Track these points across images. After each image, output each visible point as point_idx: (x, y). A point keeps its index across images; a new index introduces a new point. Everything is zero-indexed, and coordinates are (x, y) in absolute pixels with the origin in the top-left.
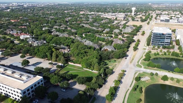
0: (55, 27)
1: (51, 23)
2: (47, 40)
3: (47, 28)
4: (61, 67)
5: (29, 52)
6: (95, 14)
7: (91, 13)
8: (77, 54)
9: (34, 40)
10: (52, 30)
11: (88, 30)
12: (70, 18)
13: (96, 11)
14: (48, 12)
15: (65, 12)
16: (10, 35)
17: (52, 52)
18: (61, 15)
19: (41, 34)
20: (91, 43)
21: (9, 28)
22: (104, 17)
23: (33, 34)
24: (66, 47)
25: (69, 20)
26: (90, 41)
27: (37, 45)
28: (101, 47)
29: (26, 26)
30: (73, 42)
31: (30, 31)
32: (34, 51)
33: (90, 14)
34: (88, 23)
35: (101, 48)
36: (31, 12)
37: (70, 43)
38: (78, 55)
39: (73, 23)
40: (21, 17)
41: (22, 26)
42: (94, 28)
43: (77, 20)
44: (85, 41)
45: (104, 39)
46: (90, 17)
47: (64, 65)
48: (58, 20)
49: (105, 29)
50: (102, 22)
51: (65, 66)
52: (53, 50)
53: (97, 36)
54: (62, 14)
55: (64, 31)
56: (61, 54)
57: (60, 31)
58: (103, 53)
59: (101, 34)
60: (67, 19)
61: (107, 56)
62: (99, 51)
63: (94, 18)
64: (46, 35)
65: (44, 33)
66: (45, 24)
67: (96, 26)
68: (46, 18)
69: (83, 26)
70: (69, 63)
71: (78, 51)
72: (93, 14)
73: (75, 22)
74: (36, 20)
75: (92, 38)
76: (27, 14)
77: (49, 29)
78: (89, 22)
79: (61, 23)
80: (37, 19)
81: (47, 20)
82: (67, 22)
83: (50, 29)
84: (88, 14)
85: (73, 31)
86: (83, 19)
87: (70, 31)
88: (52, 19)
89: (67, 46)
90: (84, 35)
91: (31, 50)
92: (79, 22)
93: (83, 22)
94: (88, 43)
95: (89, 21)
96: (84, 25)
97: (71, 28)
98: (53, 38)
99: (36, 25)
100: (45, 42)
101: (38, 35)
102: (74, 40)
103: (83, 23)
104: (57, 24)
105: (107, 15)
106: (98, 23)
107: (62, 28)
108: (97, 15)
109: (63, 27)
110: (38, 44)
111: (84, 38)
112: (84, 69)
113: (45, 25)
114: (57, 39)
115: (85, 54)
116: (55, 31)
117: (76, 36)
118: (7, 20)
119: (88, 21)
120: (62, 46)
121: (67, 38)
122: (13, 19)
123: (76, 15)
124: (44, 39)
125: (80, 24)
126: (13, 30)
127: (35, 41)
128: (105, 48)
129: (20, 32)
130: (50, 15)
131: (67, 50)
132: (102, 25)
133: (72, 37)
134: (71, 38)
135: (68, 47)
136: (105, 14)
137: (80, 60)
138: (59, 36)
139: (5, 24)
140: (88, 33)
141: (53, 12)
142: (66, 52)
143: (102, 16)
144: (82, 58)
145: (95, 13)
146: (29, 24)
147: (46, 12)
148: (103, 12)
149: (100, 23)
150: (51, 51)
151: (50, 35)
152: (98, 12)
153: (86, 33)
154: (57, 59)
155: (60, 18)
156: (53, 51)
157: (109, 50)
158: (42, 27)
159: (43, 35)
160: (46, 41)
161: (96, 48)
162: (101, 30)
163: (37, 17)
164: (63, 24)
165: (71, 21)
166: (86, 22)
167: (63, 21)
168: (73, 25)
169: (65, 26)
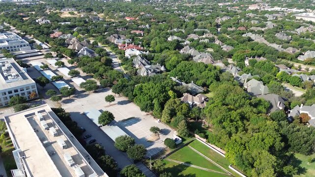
0: (192, 36)
1: (186, 27)
2: (167, 64)
3: (175, 38)
4: (175, 145)
5: (125, 90)
6: (283, 11)
7: (273, 9)
8: (219, 118)
9: (144, 62)
10: (184, 42)
11: (260, 52)
12: (225, 19)
13: (284, 5)
14: (188, 5)
15: (220, 4)
16: (112, 46)
17: (167, 98)
18: (210, 12)
19: (161, 51)
20: (262, 86)
21: (117, 32)
22: (304, 18)
23: (149, 47)
24: (201, 89)
25: (223, 23)
26: (261, 80)
27: (145, 74)
28: (290, 104)
29: (143, 30)
30: (217, 79)
31: (145, 41)
32: (132, 91)
33: (270, 10)
34: (263, 32)
35: (287, 109)
36: (162, 3)
37: (210, 80)
38: (221, 122)
39: (229, 29)
40: (143, 13)
41: (137, 29)
42: (275, 46)
43: (238, 23)
44: (248, 80)
45: (301, 80)
46: (270, 17)
47: (183, 140)
48: (201, 21)
49: (305, 50)
50: (299, 31)
51: (185, 142)
52: (171, 93)
53: (281, 70)
54: (212, 9)
55: (206, 46)
56: (182, 109)
57: (198, 47)
58: (293, 132)
59: (291, 63)
60: (220, 19)
61: (306, 142)
62: (282, 122)
63: (279, 21)
64: (169, 53)
65: (167, 48)
66: (175, 30)
67: (280, 42)
68: (181, 17)
69: (250, 40)
70: (196, 135)
71: (224, 113)
72: (277, 12)
73: (234, 29)
74: (162, 20)
75: (267, 75)
76: (154, 7)
77: (178, 41)
78: (266, 30)
79: (205, 28)
80: (165, 18)
81: (181, 21)
82: (218, 26)
83: (180, 39)
84: (267, 12)
85: (226, 48)
86: (252, 22)
87: (218, 50)
88: (192, 18)
89: (204, 85)
90: (247, 62)
91: (129, 87)
92: (242, 29)
93: (252, 28)
94: (253, 85)
95: (266, 28)
96: (253, 36)
97: (223, 40)
98: (178, 62)
99: (160, 30)
100: (162, 68)
101: (156, 51)
102: (221, 71)
103: (252, 31)
104: (197, 30)
105: (311, 15)
106: (288, 34)
107: (204, 39)
108: (286, 14)
109: (206, 38)
110: (148, 72)
111: (247, 71)
112: (230, 167)
113: (174, 32)
114: (186, 66)
115: (240, 123)
116: (188, 46)
117: (230, 61)
118: (120, 17)
119: (264, 26)
120: (191, 85)
121: (206, 66)
122: (129, 16)
123: (240, 11)
124: (163, 63)
125: (243, 34)
126: (121, 36)
127: (146, 63)
128: (301, 112)
129: (129, 42)
130: (190, 11)
131: (200, 99)
132: (296, 40)
133: (220, 64)
134: (215, 68)
135: (205, 89)
136: (306, 12)
137: (225, 138)
138: (194, 58)
139: (114, 25)
140: (259, 56)
141: (196, 4)
142: (195, 103)
143: (299, 18)
144: (230, 135)
145: (283, 9)
146: (150, 26)
147: (184, 5)
148: (302, 8)
149: (292, 35)
150: (164, 96)
151: (176, 53)
152: (290, 6)
153: (254, 57)
154: (171, 119)
155: (207, 17)
156: (169, 98)
157: (312, 118)
158: (167, 34)
159: (164, 52)
160: (165, 66)
161: (274, 104)
162: (293, 52)
163: (168, 13)
164: (209, 31)
165: (227, 24)
166: (259, 29)
167: (211, 23)
168: (228, 34)
169: (211, 36)
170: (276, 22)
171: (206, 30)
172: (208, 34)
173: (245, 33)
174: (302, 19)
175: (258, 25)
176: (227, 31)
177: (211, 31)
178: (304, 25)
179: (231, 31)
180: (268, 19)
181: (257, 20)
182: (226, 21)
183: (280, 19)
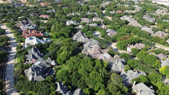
3: (72, 22)
10: (78, 26)
23: (50, 31)
25: (106, 7)
34: (133, 14)
39: (111, 12)
41: (46, 14)
43: (116, 7)
55: (94, 30)
60: (104, 4)
73: (114, 12)
77: (74, 26)
78: (136, 13)
82: (103, 9)
83: (75, 24)
86: (126, 6)
90: (129, 49)
92: (119, 12)
93: (127, 11)
96: (128, 19)
103: (126, 14)
104: (89, 14)
109: (95, 22)
113: (72, 16)
119: (133, 9)
125: (121, 16)
146: (56, 10)
162: (162, 35)
164: (97, 15)
165: (109, 8)
166: (131, 11)
167: (98, 7)
168: (110, 16)
169: (99, 20)
170: (140, 5)
171: (95, 13)
172: (96, 18)
173: (123, 16)
174: (156, 3)
175: (129, 9)
176: (110, 14)
177: (98, 15)
178: (159, 8)
179: (112, 14)
180: (135, 3)
181: (128, 4)
182: (108, 5)
183: (142, 3)
